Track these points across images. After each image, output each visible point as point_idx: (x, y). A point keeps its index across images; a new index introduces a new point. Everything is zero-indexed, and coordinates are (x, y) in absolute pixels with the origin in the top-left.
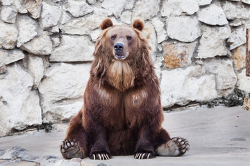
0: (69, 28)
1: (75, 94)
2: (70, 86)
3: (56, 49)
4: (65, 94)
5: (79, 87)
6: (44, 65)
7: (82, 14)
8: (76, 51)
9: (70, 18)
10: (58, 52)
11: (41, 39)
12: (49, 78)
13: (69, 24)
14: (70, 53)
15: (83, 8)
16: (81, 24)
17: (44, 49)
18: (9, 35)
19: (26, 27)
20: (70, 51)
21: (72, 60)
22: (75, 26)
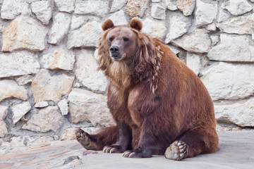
0: (225, 26)
1: (232, 95)
2: (225, 86)
3: (214, 48)
4: (219, 94)
5: (235, 88)
6: (201, 63)
7: (240, 12)
8: (233, 50)
9: (228, 16)
10: (214, 50)
11: (193, 36)
12: (205, 76)
13: (226, 23)
14: (227, 52)
15: (240, 7)
16: (240, 23)
17: (196, 47)
18: (156, 31)
19: (176, 24)
20: (227, 50)
21: (230, 60)
22: (232, 25)
